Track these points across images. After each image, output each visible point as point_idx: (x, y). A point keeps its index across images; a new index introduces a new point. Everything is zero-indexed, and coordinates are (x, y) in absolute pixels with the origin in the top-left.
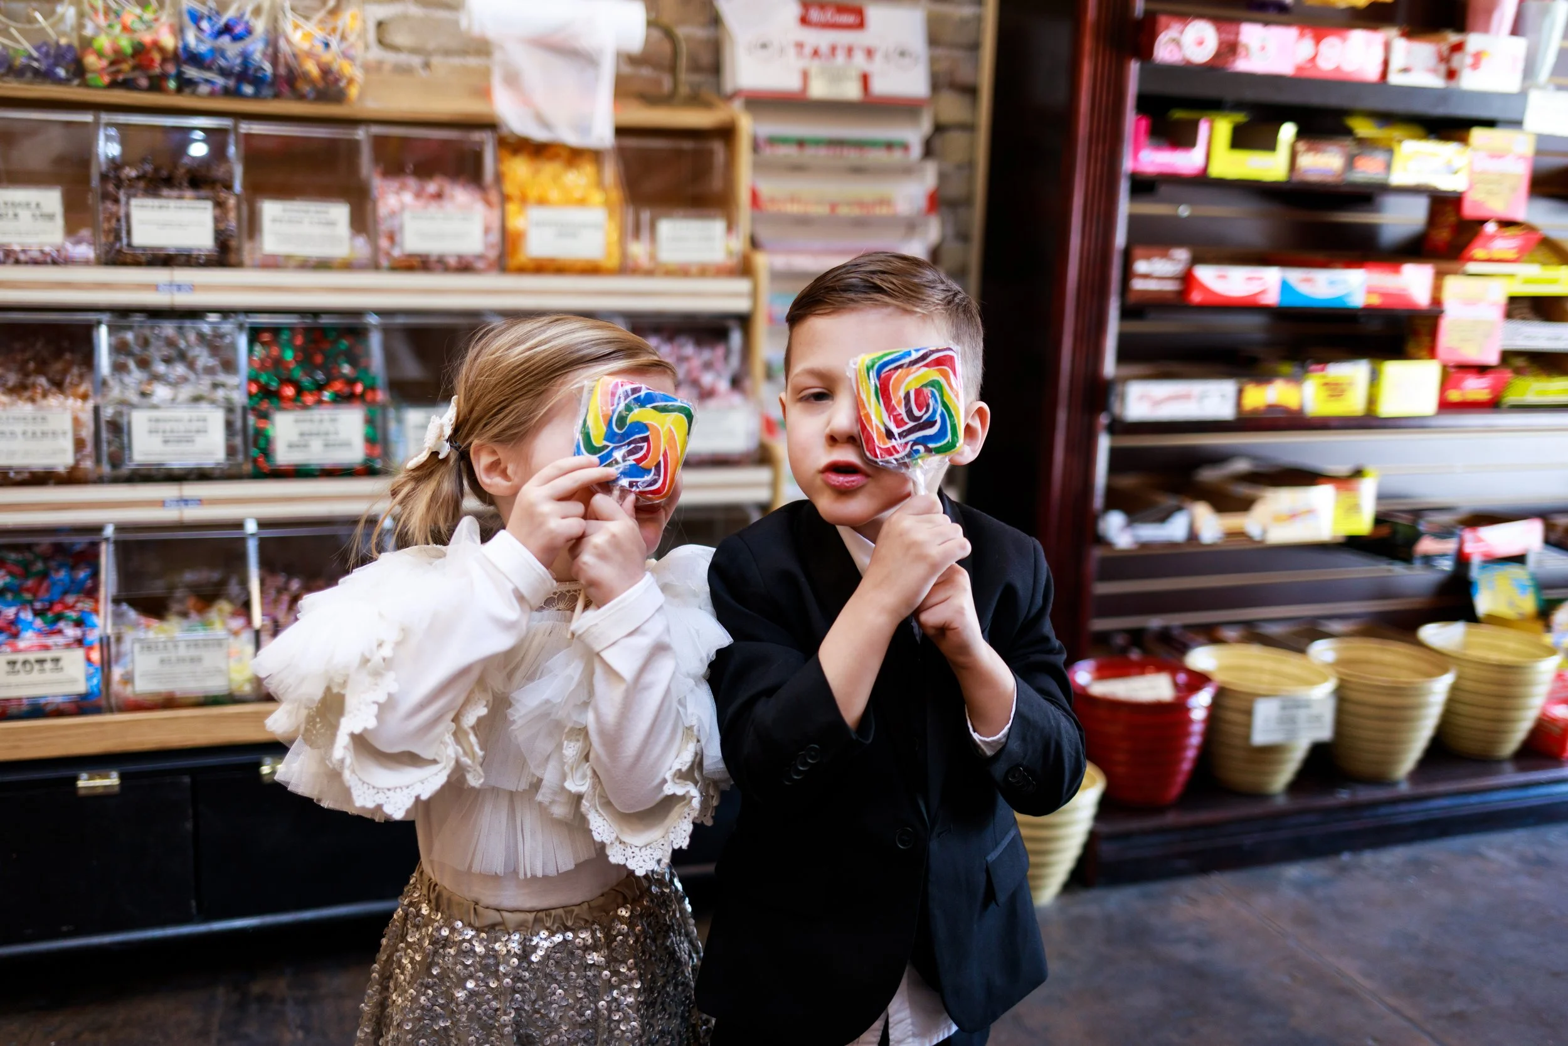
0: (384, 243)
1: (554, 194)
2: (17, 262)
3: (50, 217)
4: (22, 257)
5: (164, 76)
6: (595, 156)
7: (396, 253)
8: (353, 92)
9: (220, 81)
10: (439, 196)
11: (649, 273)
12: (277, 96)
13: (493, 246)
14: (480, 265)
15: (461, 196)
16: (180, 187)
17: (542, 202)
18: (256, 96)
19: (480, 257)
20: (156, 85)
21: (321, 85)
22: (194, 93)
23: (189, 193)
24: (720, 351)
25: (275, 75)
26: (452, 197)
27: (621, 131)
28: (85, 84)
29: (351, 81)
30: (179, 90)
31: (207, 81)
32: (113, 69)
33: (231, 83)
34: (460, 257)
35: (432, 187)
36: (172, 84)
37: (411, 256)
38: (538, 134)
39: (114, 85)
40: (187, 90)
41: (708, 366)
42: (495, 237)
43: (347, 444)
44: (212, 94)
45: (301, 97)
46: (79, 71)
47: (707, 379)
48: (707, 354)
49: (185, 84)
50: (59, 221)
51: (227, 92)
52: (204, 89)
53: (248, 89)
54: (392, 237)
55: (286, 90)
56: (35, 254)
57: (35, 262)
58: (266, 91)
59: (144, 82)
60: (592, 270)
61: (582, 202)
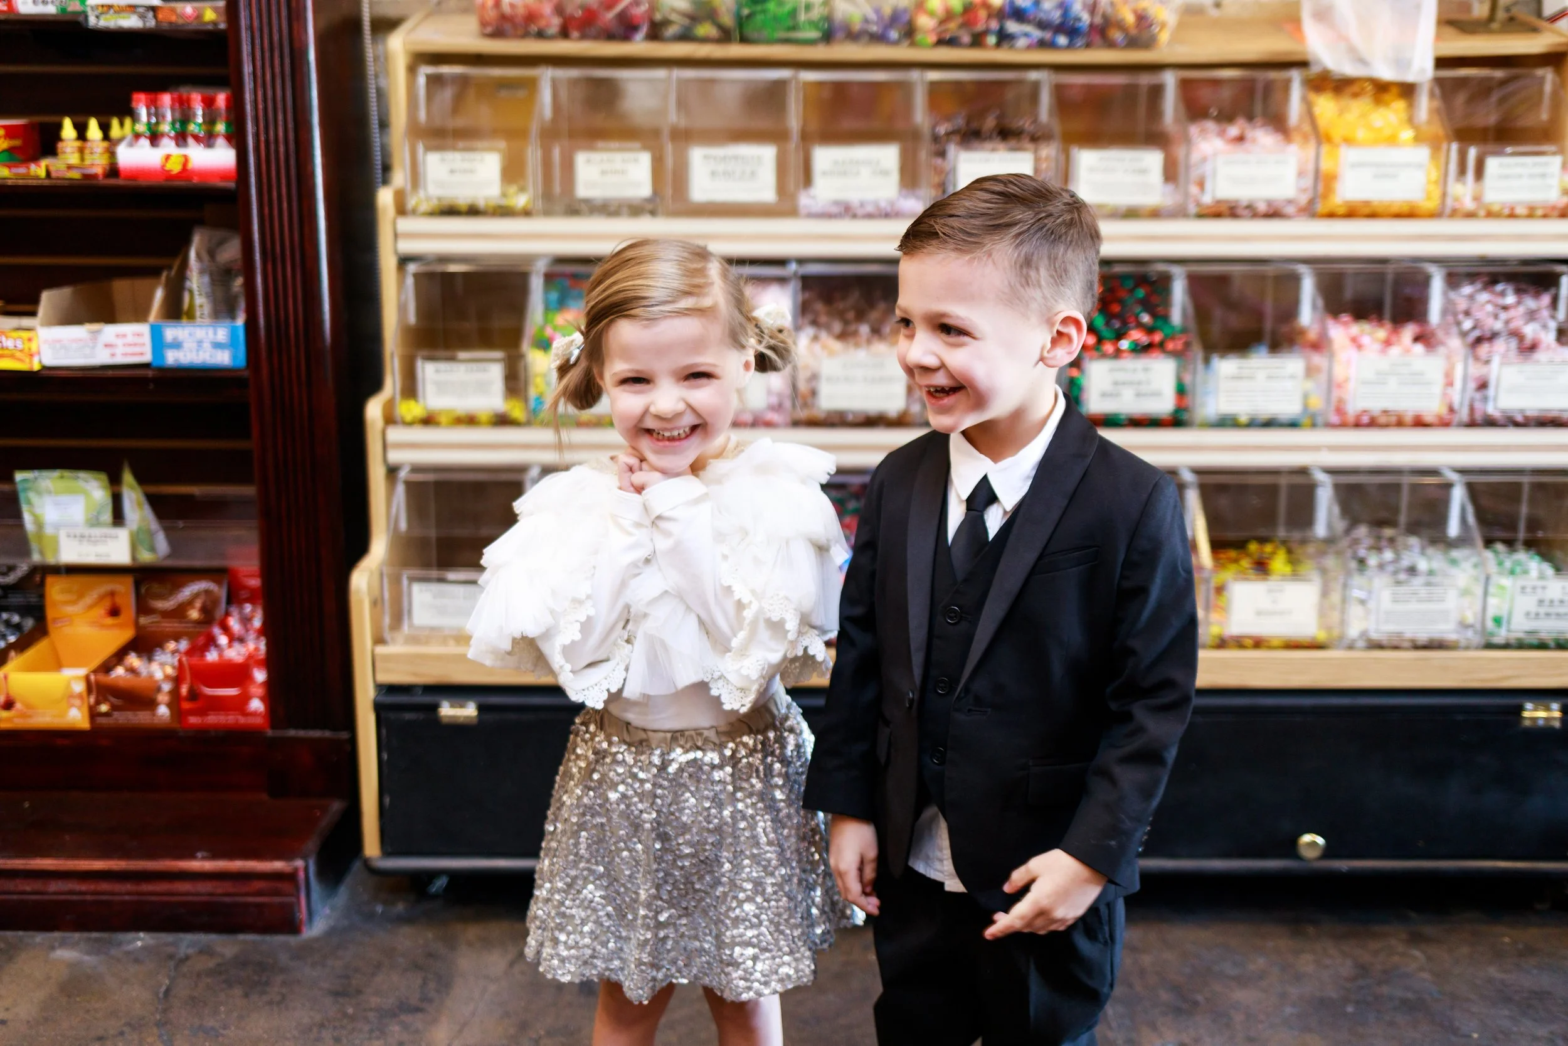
0: (1194, 190)
1: (1361, 134)
2: (855, 216)
3: (885, 173)
4: (860, 212)
5: (986, 33)
6: (1407, 91)
7: (1207, 199)
8: (1164, 37)
9: (1037, 34)
10: (1241, 139)
11: (1471, 215)
12: (1088, 45)
13: (1304, 190)
14: (1290, 210)
15: (1263, 138)
16: (989, 138)
17: (1349, 141)
18: (1070, 46)
19: (1290, 202)
20: (977, 41)
21: (1133, 32)
22: (1012, 47)
23: (1001, 146)
24: (1546, 299)
25: (1091, 26)
26: (1254, 141)
27: (1441, 62)
28: (913, 44)
29: (1163, 25)
30: (999, 45)
31: (1026, 35)
32: (943, 28)
33: (1047, 35)
34: (1269, 203)
35: (1233, 131)
36: (992, 40)
37: (1219, 202)
38: (1347, 68)
39: (941, 42)
40: (1005, 45)
41: (1532, 316)
42: (1308, 182)
43: (1157, 394)
44: (1029, 47)
45: (1111, 45)
46: (910, 33)
47: (1530, 330)
48: (1530, 303)
49: (1004, 38)
50: (895, 177)
51: (1042, 44)
52: (1022, 42)
53: (1062, 40)
54: (1201, 184)
55: (1097, 39)
56: (870, 209)
57: (869, 216)
58: (1080, 42)
59: (966, 39)
60: (1409, 214)
61: (1392, 141)
